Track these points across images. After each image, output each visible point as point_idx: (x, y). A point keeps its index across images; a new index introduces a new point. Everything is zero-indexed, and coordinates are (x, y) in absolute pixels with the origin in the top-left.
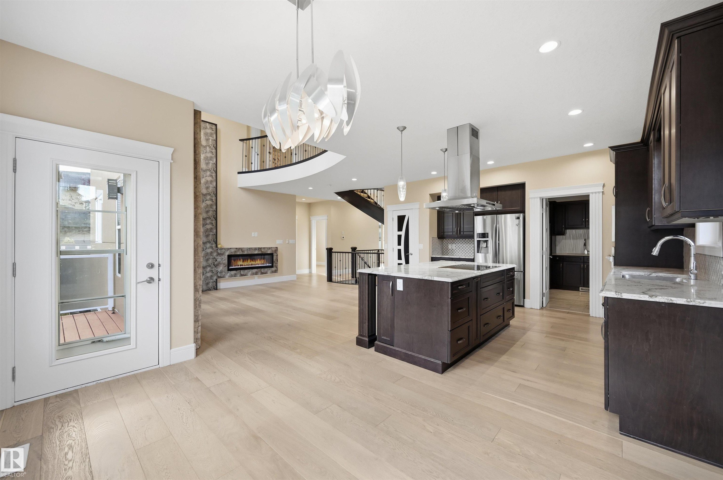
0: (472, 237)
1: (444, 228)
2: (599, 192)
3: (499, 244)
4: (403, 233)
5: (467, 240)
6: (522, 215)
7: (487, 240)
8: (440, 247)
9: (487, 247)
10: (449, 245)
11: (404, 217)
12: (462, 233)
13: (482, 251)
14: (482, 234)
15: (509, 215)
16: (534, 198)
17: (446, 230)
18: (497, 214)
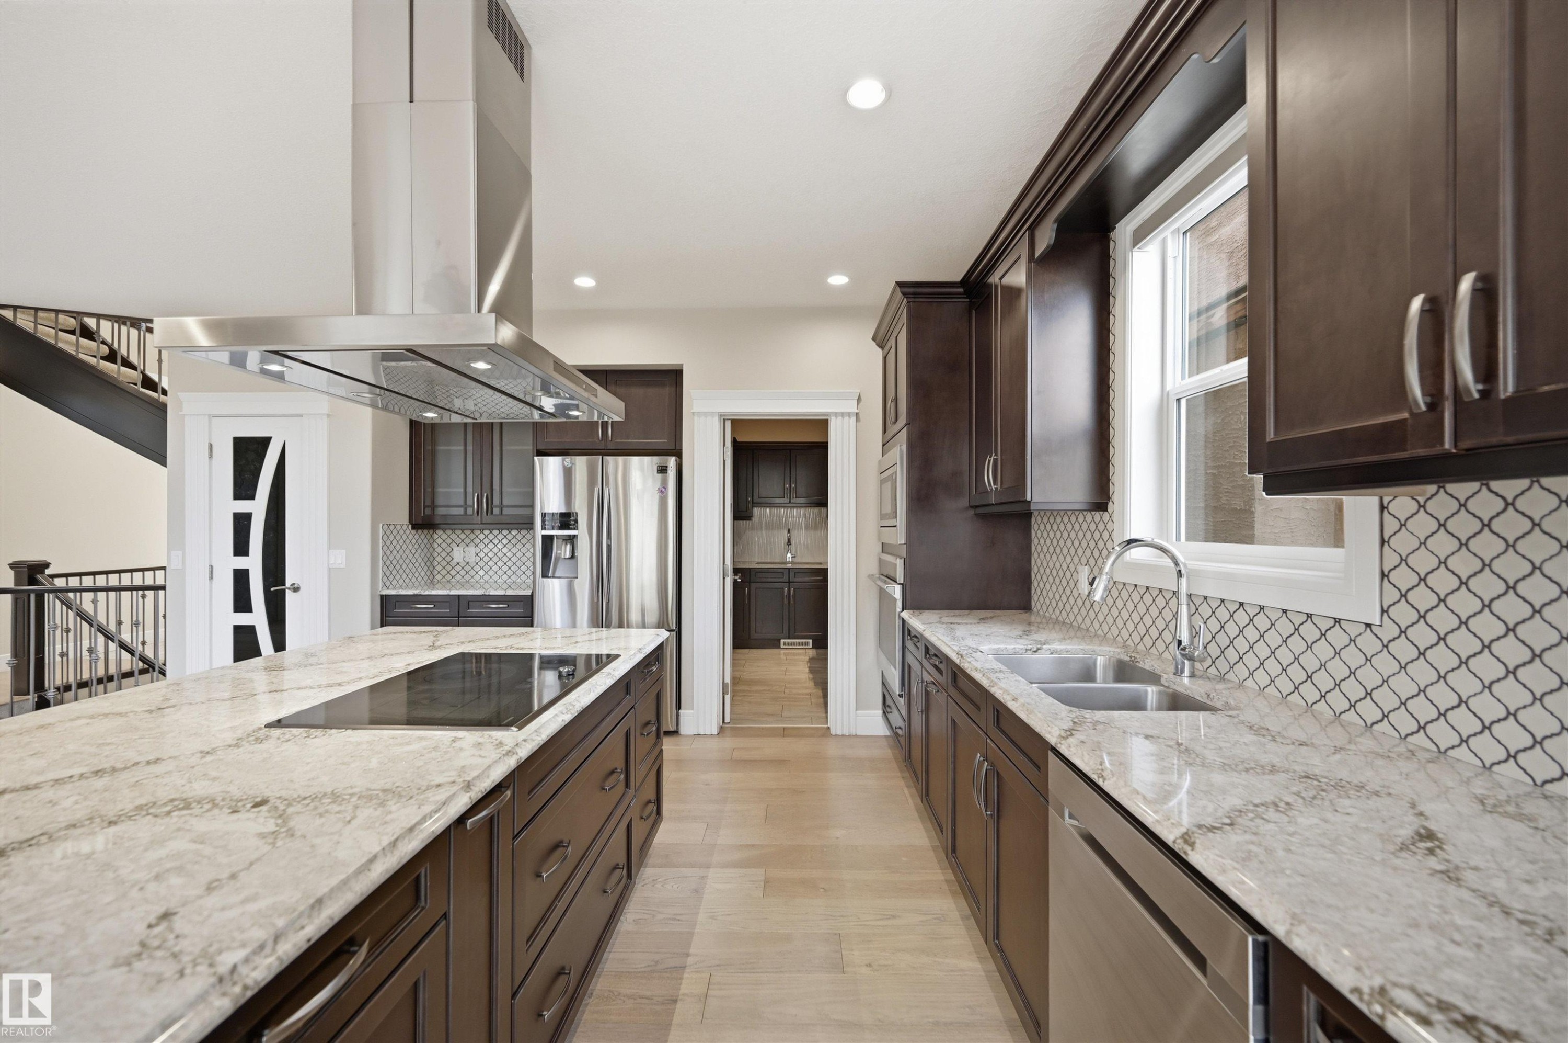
0: (528, 524)
1: (433, 493)
2: (849, 414)
3: (609, 547)
4: (258, 507)
5: (514, 532)
6: (672, 462)
7: (575, 536)
8: (423, 555)
9: (573, 556)
10: (456, 549)
11: (265, 442)
12: (496, 511)
13: (557, 570)
14: (562, 515)
15: (635, 460)
16: (706, 414)
17: (440, 501)
18: (603, 455)
